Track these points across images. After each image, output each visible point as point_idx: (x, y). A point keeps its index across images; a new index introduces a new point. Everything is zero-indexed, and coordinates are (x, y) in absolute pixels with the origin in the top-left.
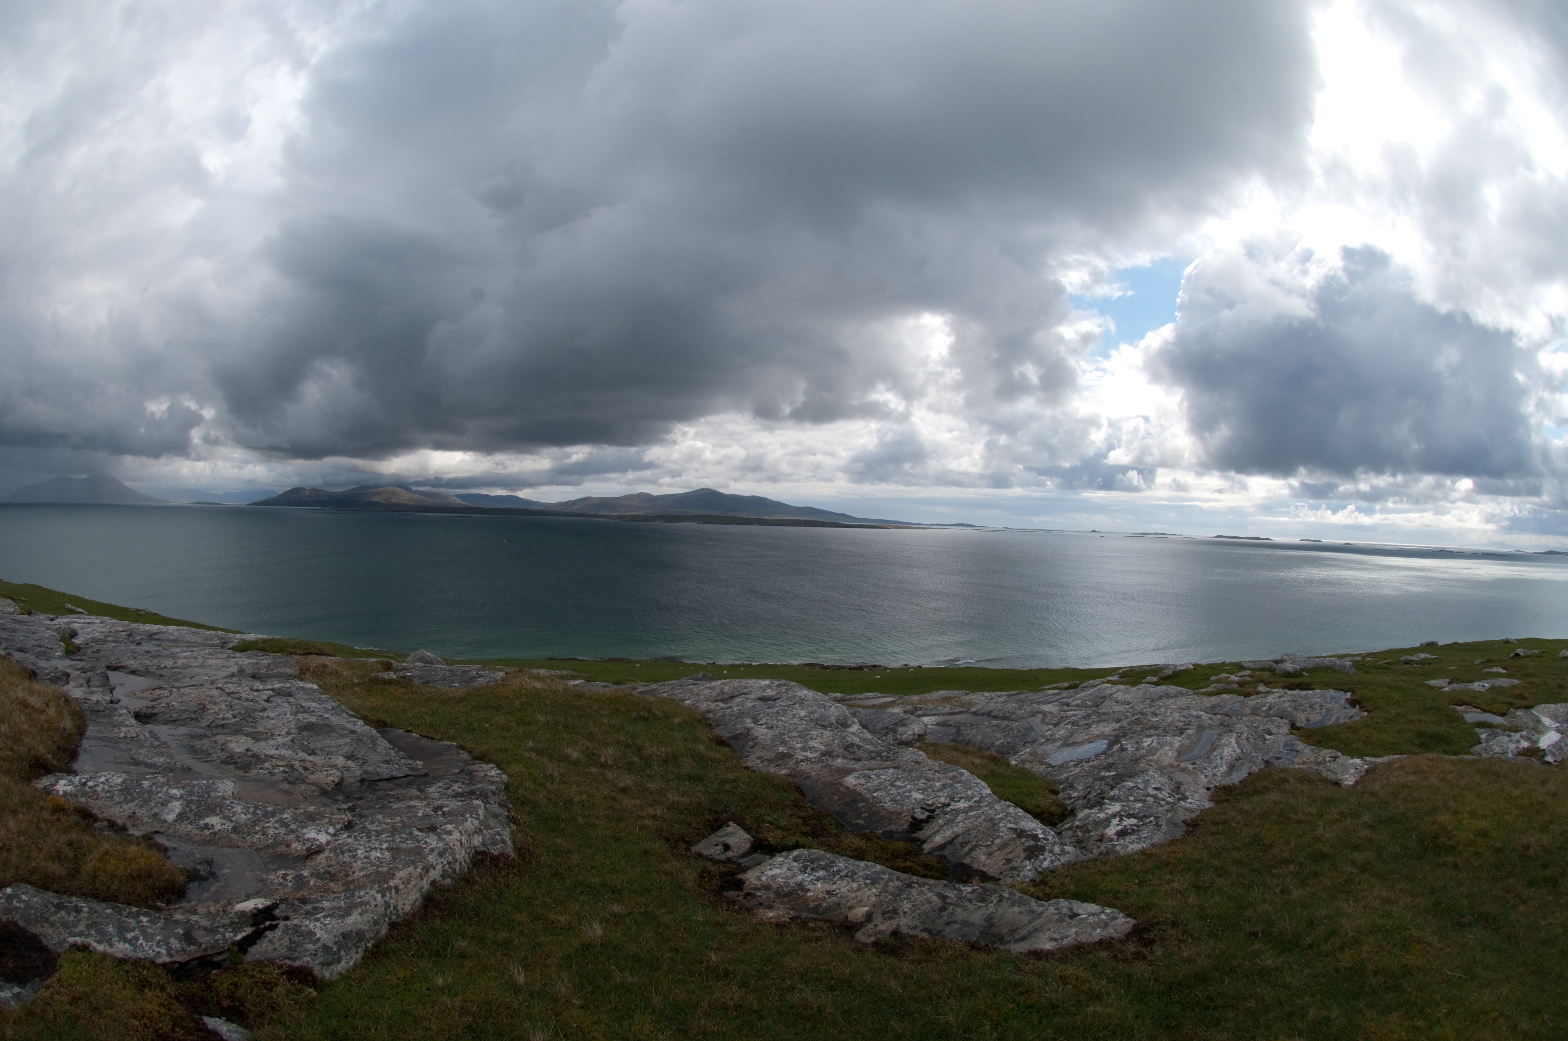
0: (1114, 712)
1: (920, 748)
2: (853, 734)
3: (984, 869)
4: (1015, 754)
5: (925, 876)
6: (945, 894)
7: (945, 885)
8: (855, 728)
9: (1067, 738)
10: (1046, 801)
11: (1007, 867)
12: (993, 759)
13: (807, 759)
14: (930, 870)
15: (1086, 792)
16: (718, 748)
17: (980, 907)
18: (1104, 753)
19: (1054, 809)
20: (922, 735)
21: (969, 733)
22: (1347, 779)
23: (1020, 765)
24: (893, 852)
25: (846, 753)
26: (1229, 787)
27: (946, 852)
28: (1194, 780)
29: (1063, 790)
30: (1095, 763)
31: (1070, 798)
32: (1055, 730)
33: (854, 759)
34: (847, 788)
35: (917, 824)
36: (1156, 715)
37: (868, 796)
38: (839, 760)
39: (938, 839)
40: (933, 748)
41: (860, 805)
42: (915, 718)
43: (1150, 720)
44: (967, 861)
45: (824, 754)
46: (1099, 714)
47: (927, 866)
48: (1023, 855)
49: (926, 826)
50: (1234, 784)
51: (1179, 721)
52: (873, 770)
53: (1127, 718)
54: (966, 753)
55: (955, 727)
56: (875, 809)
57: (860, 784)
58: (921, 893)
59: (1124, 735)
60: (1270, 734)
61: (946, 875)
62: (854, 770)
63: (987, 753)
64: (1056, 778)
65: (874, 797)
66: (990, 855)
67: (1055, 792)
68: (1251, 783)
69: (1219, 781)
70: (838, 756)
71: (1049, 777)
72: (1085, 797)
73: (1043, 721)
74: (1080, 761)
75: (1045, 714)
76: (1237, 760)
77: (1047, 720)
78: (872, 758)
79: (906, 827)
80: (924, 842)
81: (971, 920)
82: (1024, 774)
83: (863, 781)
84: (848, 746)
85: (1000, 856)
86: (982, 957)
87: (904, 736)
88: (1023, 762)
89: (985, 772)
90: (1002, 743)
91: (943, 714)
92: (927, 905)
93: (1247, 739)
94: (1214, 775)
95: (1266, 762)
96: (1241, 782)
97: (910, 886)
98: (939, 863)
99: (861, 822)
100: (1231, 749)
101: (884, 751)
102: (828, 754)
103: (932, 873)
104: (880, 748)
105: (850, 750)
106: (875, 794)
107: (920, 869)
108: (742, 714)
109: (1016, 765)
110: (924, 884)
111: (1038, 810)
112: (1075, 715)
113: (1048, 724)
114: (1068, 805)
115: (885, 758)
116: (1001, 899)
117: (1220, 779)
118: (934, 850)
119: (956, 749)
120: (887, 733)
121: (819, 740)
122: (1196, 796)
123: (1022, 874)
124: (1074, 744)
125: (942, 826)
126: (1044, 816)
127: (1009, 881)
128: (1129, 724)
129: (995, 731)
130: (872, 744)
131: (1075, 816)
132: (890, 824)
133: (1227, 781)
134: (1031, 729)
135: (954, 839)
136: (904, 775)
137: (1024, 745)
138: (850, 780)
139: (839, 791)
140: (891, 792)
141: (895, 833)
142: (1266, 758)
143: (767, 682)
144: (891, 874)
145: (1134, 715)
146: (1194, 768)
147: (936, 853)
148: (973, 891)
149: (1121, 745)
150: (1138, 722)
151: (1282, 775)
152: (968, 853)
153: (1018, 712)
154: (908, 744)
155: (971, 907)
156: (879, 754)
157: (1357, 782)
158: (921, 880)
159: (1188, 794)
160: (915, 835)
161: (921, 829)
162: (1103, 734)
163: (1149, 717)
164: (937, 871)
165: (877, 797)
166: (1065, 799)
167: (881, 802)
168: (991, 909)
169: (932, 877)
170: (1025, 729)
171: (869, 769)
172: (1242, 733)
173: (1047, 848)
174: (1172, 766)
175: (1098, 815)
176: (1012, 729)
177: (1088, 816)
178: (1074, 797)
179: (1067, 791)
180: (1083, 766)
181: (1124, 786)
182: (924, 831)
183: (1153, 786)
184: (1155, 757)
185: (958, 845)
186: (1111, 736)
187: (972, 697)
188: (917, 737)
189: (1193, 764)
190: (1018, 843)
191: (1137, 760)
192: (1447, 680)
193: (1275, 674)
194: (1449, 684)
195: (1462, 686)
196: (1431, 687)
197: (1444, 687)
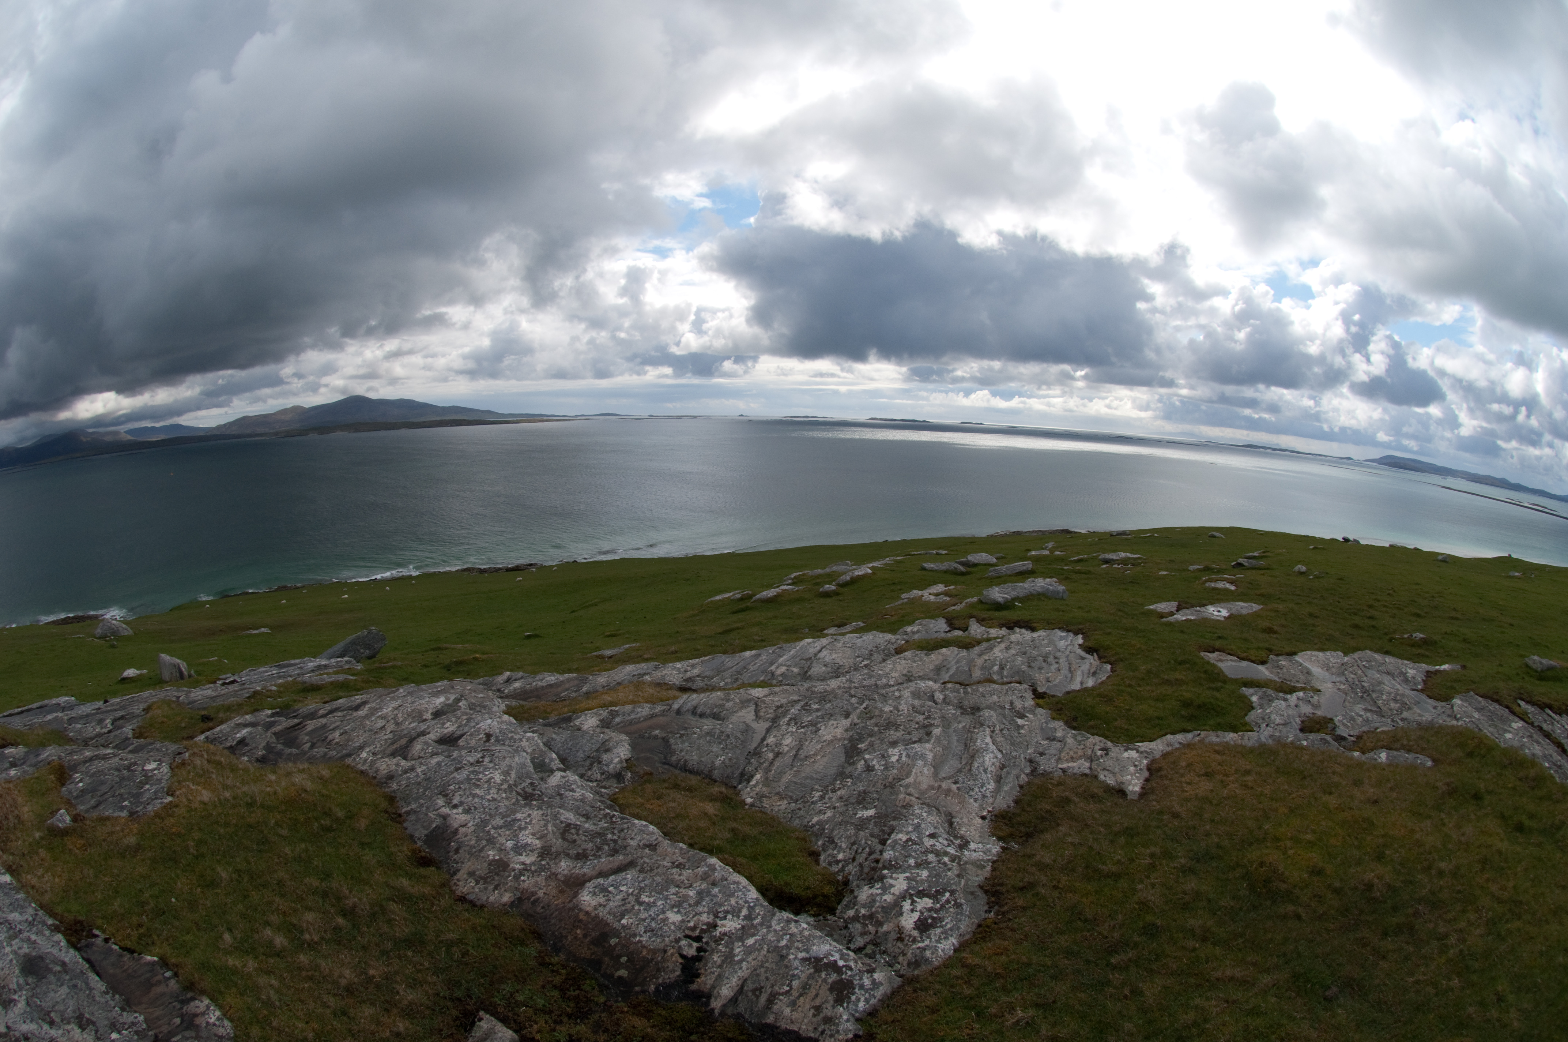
3: (795, 1028)
4: (747, 780)
9: (798, 749)
10: (810, 875)
11: (819, 1018)
13: (523, 867)
15: (853, 853)
18: (848, 773)
19: (819, 886)
20: (630, 759)
23: (758, 804)
25: (566, 846)
26: (1006, 812)
27: (742, 1009)
28: (964, 809)
29: (824, 848)
30: (843, 792)
32: (776, 733)
35: (691, 968)
37: (617, 925)
39: (725, 990)
40: (649, 786)
42: (616, 737)
44: (770, 1019)
45: (542, 856)
46: (818, 698)
48: (831, 999)
49: (702, 968)
50: (1010, 807)
51: (916, 710)
53: (853, 707)
54: (690, 790)
56: (632, 947)
57: (600, 905)
59: (860, 738)
60: (1020, 715)
63: (715, 790)
64: (806, 824)
65: (624, 926)
66: (793, 1005)
67: (816, 856)
68: (1027, 804)
69: (990, 803)
70: (559, 855)
71: (797, 821)
72: (854, 860)
74: (825, 790)
75: (756, 702)
76: (1002, 769)
79: (678, 975)
80: (709, 996)
82: (766, 820)
85: (806, 1005)
88: (759, 797)
89: (726, 834)
90: (730, 771)
91: (645, 719)
93: (1002, 732)
94: (985, 796)
95: (1031, 762)
96: (1016, 803)
98: (742, 1032)
99: (625, 974)
101: (607, 831)
102: (547, 853)
105: (570, 838)
106: (624, 922)
108: (429, 782)
109: (753, 804)
111: (810, 894)
112: (791, 704)
113: (764, 720)
114: (838, 874)
117: (991, 800)
118: (726, 1010)
119: (676, 786)
120: (592, 765)
121: (530, 829)
122: (976, 835)
125: (720, 968)
126: (818, 901)
131: (854, 895)
132: (659, 972)
133: (1001, 804)
134: (748, 730)
135: (743, 986)
137: (748, 762)
138: (587, 899)
141: (671, 986)
142: (1029, 756)
146: (959, 789)
147: (731, 1014)
149: (865, 761)
151: (1048, 780)
152: (768, 1008)
153: (727, 705)
159: (966, 834)
160: (695, 987)
161: (698, 975)
162: (836, 738)
163: (879, 705)
165: (628, 927)
166: (830, 865)
167: (635, 935)
171: (603, 874)
172: (994, 725)
173: (855, 982)
174: (932, 788)
175: (884, 897)
176: (728, 736)
177: (872, 900)
178: (840, 861)
179: (830, 851)
180: (830, 798)
181: (895, 842)
182: (703, 978)
183: (927, 833)
184: (911, 780)
185: (750, 994)
186: (845, 739)
187: (664, 672)
188: (625, 765)
189: (956, 783)
190: (820, 981)
191: (892, 786)
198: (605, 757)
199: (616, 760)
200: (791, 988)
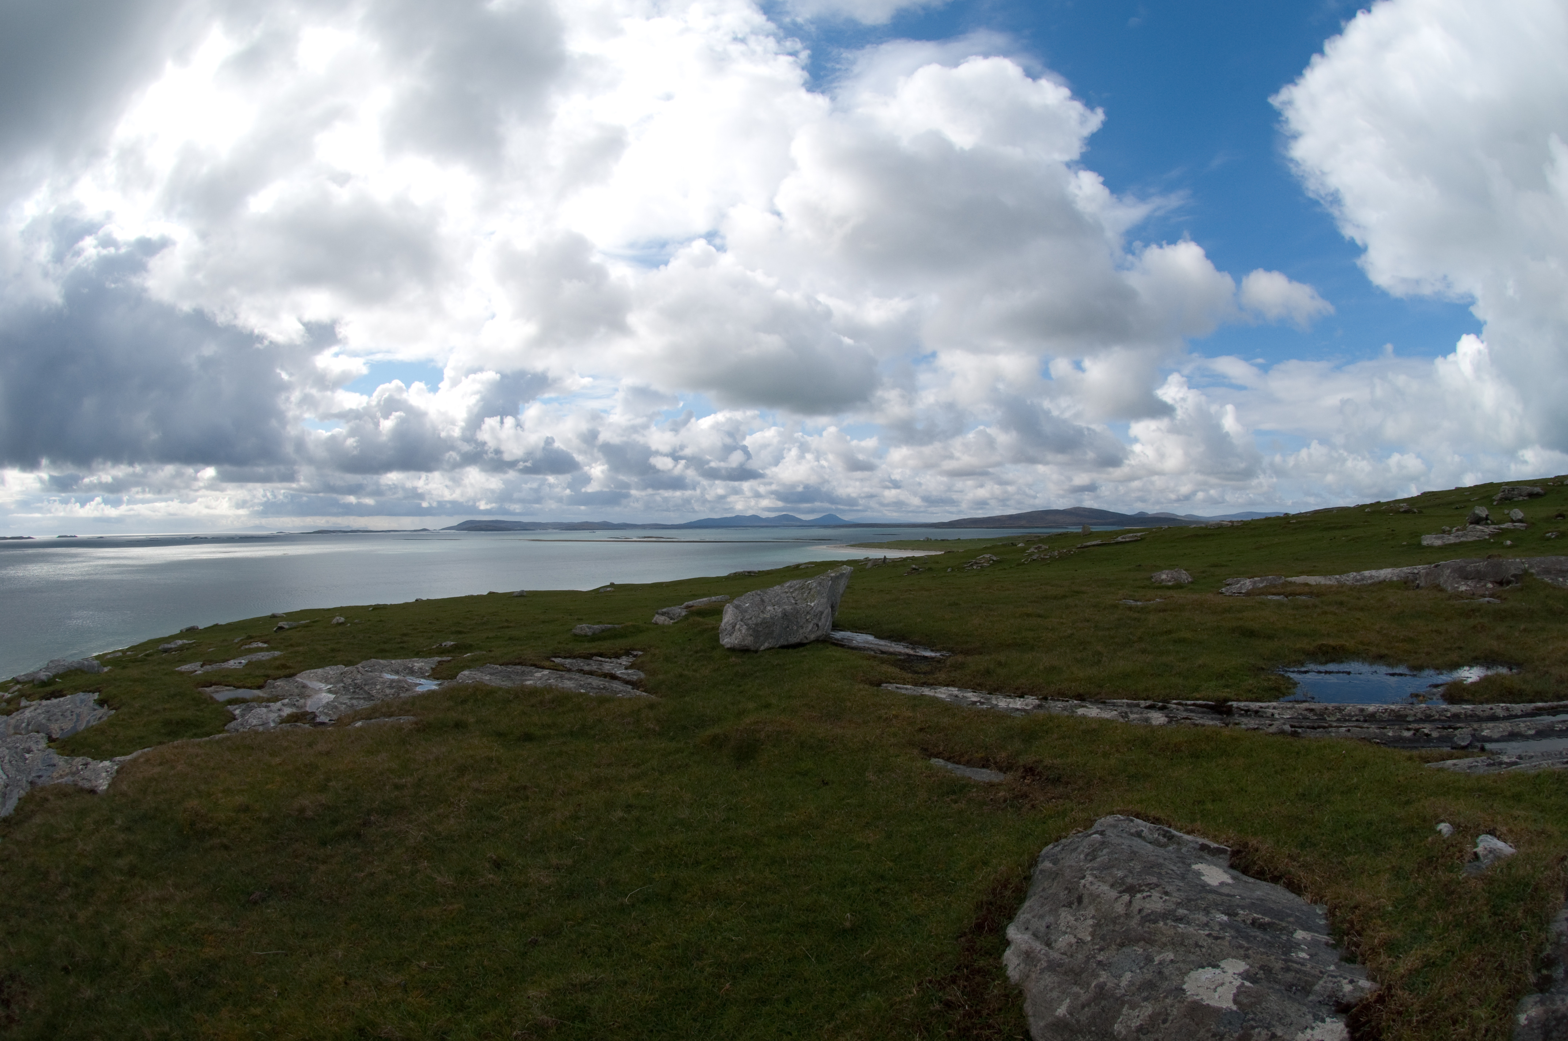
22: (100, 785)
26: (8, 818)
50: (10, 814)
60: (31, 751)
68: (22, 809)
76: (7, 788)
93: (12, 763)
95: (31, 783)
96: (15, 810)
133: (5, 812)
142: (30, 779)
151: (43, 795)
157: (110, 785)
192: (199, 664)
193: (34, 685)
194: (202, 666)
195: (215, 666)
196: (181, 673)
197: (196, 671)
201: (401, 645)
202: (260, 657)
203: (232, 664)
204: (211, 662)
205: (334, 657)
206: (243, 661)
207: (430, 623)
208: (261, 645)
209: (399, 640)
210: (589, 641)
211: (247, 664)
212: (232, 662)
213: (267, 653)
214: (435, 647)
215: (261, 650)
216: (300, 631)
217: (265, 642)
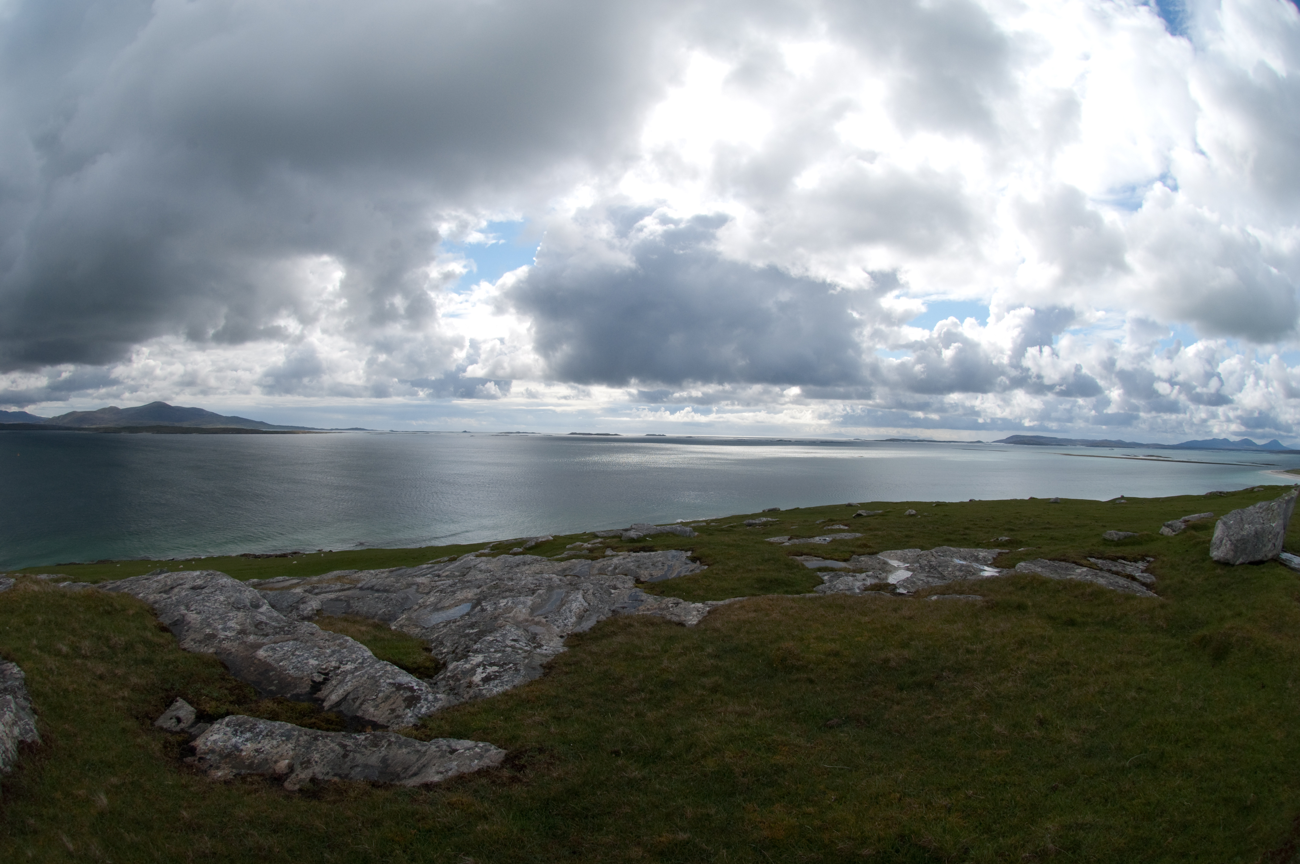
0: (476, 580)
1: (316, 622)
2: (261, 613)
3: (375, 719)
4: (396, 619)
5: (328, 730)
6: (345, 743)
7: (344, 736)
8: (264, 609)
9: (437, 603)
10: (421, 658)
11: (392, 715)
12: (376, 626)
13: (227, 638)
14: (331, 724)
15: (454, 648)
16: (161, 633)
17: (374, 752)
18: (468, 614)
19: (428, 664)
20: (320, 610)
21: (357, 605)
22: (690, 620)
23: (399, 629)
24: (301, 711)
25: (256, 630)
26: (580, 634)
27: (342, 708)
28: (548, 631)
29: (435, 647)
30: (461, 623)
31: (442, 654)
32: (426, 597)
33: (263, 635)
34: (260, 660)
35: (316, 687)
36: (512, 579)
37: (276, 665)
38: (251, 637)
39: (334, 698)
40: (327, 621)
41: (271, 674)
42: (312, 596)
43: (506, 585)
44: (360, 714)
45: (239, 633)
46: (464, 582)
47: (328, 721)
48: (403, 705)
49: (323, 687)
50: (584, 631)
51: (532, 584)
52: (277, 643)
53: (486, 583)
54: (355, 622)
55: (346, 601)
56: (282, 676)
57: (269, 656)
58: (326, 744)
59: (485, 598)
60: (615, 588)
61: (345, 727)
62: (264, 644)
63: (370, 621)
64: (429, 638)
65: (280, 666)
66: (377, 707)
67: (429, 650)
68: (600, 629)
69: (570, 629)
70: (250, 633)
71: (424, 638)
72: (453, 652)
73: (417, 591)
74: (448, 622)
75: (418, 585)
76: (585, 612)
77: (420, 590)
78: (277, 633)
79: (308, 689)
80: (323, 701)
81: (370, 763)
82: (402, 636)
83: (270, 653)
84: (258, 624)
85: (385, 707)
86: (380, 792)
87: (305, 612)
88: (402, 626)
89: (369, 638)
90: (384, 612)
91: (336, 591)
92: (332, 754)
93: (594, 594)
94: (566, 625)
95: (613, 611)
96: (590, 629)
97: (316, 739)
98: (338, 718)
99: (273, 688)
100: (578, 604)
101: (286, 626)
102: (243, 632)
103: (333, 727)
104: (283, 624)
105: (259, 627)
106: (281, 664)
107: (322, 724)
108: (179, 602)
109: (396, 630)
110: (327, 736)
111: (415, 666)
112: (443, 585)
113: (422, 593)
114: (441, 659)
115: (287, 632)
116: (390, 744)
117: (571, 628)
118: (332, 707)
119: (346, 620)
120: (292, 610)
121: (235, 621)
122: (551, 644)
123: (405, 720)
124: (443, 608)
125: (335, 686)
126: (420, 670)
127: (396, 727)
128: (489, 589)
129: (377, 602)
130: (277, 621)
131: (447, 668)
132: (296, 688)
133: (578, 629)
134: (407, 598)
135: (346, 696)
136: (302, 646)
137: (402, 613)
138: (261, 653)
139: (254, 664)
140: (293, 661)
141: (301, 695)
142: (613, 608)
143: (198, 573)
144: (300, 731)
145: (493, 581)
146: (547, 621)
147: (335, 710)
148: (366, 739)
149: (482, 607)
150: (496, 586)
151: (627, 621)
152: (359, 707)
153: (396, 585)
154: (309, 619)
155: (367, 752)
156: (282, 629)
157: (699, 621)
158: (325, 733)
159: (543, 642)
160: (316, 696)
161: (320, 690)
162: (467, 598)
163: (506, 582)
164: (337, 725)
165: (283, 666)
166: (437, 655)
167: (286, 670)
168: (383, 752)
169: (334, 730)
170: (403, 599)
171: (275, 643)
172: (588, 590)
173: (422, 697)
174: (527, 621)
175: (465, 666)
176: (392, 599)
177: (457, 667)
178: (445, 653)
179: (439, 648)
180: (451, 626)
181: (485, 640)
182: (322, 692)
183: (511, 638)
184: (511, 615)
185: (350, 701)
186: (474, 599)
187: (360, 574)
188: (315, 612)
189: (546, 617)
190: (398, 695)
191: (496, 618)
192: (787, 537)
193: (621, 540)
194: (789, 539)
195: (802, 541)
196: (771, 544)
197: (784, 543)
198: (302, 606)
199: (310, 608)
200: (377, 697)
201: (965, 536)
202: (843, 536)
203: (817, 540)
204: (797, 537)
205: (908, 542)
206: (827, 539)
207: (987, 520)
208: (842, 527)
209: (962, 533)
210: (1114, 546)
211: (831, 541)
212: (817, 539)
213: (850, 534)
214: (992, 540)
215: (843, 531)
216: (877, 519)
217: (846, 525)
